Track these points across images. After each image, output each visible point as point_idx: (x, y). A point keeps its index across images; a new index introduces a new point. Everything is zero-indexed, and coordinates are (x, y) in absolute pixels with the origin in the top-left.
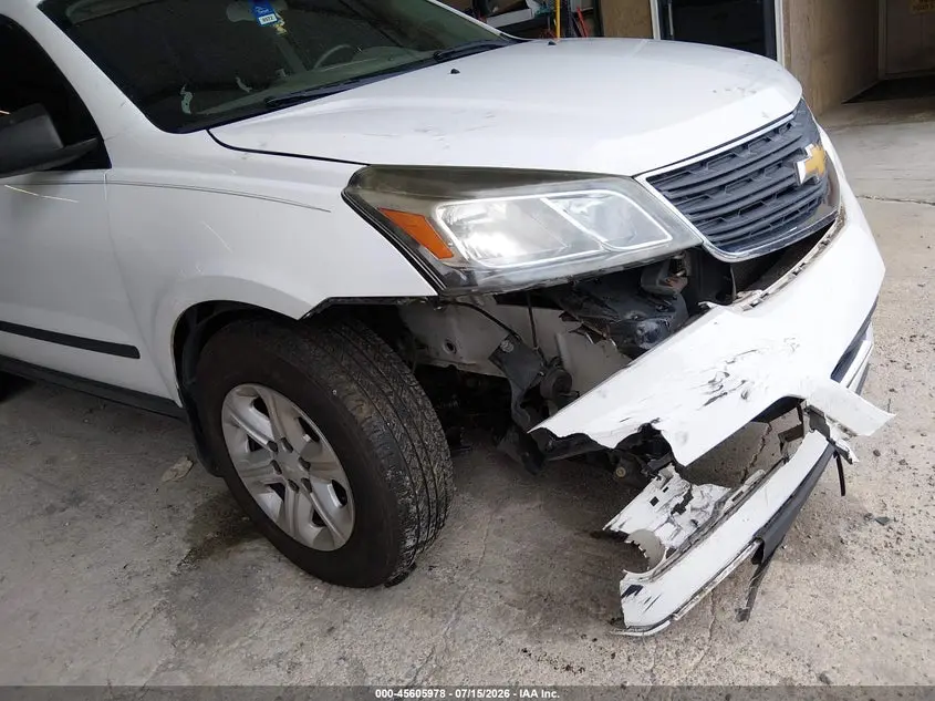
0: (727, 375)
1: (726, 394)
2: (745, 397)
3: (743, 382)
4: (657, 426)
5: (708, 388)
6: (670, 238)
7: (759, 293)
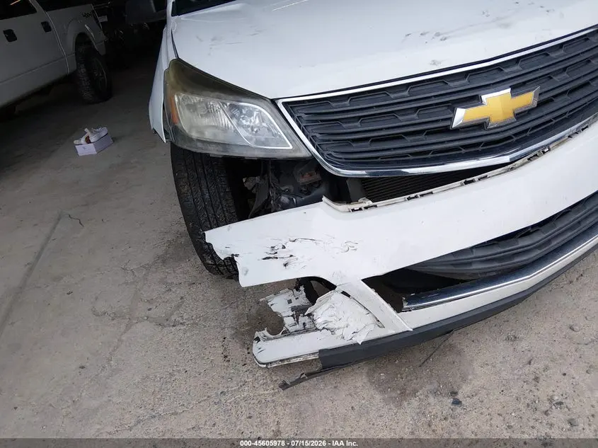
0: (284, 247)
1: (277, 258)
2: (285, 265)
3: (291, 256)
4: (235, 258)
5: (269, 250)
6: (291, 147)
7: (370, 203)
